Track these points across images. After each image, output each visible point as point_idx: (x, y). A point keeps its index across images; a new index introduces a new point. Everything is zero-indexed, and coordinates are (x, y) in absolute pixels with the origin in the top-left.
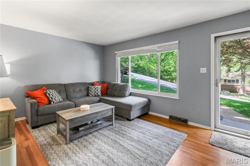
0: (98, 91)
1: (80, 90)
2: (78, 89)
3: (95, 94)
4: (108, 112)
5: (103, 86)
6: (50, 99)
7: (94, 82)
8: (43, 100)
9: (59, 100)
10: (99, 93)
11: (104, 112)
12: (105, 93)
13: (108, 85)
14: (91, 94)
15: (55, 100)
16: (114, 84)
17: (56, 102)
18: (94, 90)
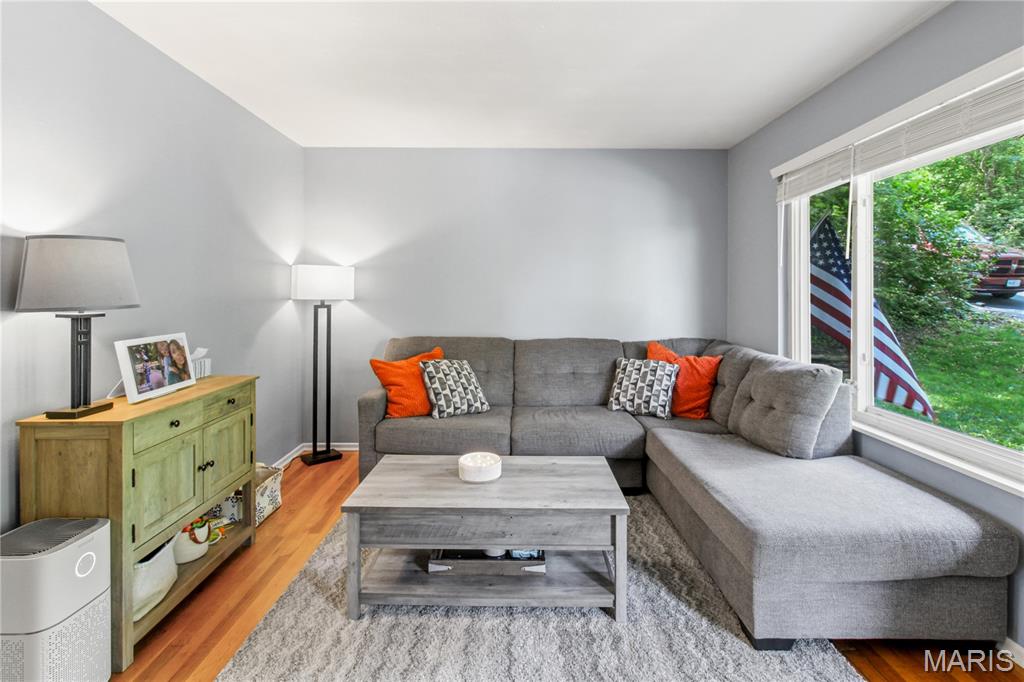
0: (656, 387)
1: (574, 373)
2: (566, 369)
3: (637, 401)
4: (581, 527)
5: (691, 365)
6: (432, 396)
7: (649, 343)
8: (407, 397)
9: (470, 406)
10: (661, 400)
11: (557, 523)
12: (699, 407)
13: (721, 361)
14: (617, 399)
15: (448, 401)
16: (749, 365)
17: (451, 410)
18: (635, 384)
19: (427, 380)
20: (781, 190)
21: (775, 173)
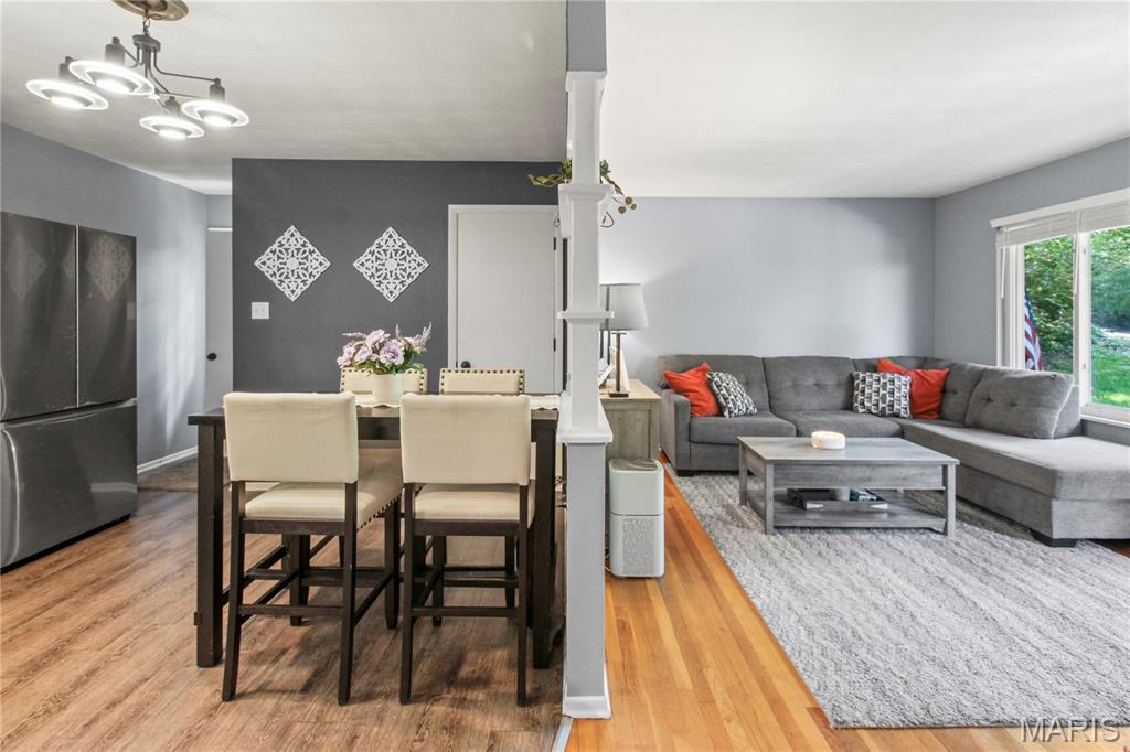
0: (896, 394)
1: (817, 385)
2: (810, 381)
3: (881, 405)
4: (922, 474)
5: (922, 377)
6: (722, 400)
7: (879, 360)
8: (704, 401)
9: (747, 409)
10: (902, 405)
11: (905, 472)
12: (933, 410)
13: (948, 373)
14: (862, 404)
15: (734, 404)
16: (980, 375)
17: (736, 411)
18: (878, 392)
19: (715, 387)
20: (999, 238)
21: (995, 223)
